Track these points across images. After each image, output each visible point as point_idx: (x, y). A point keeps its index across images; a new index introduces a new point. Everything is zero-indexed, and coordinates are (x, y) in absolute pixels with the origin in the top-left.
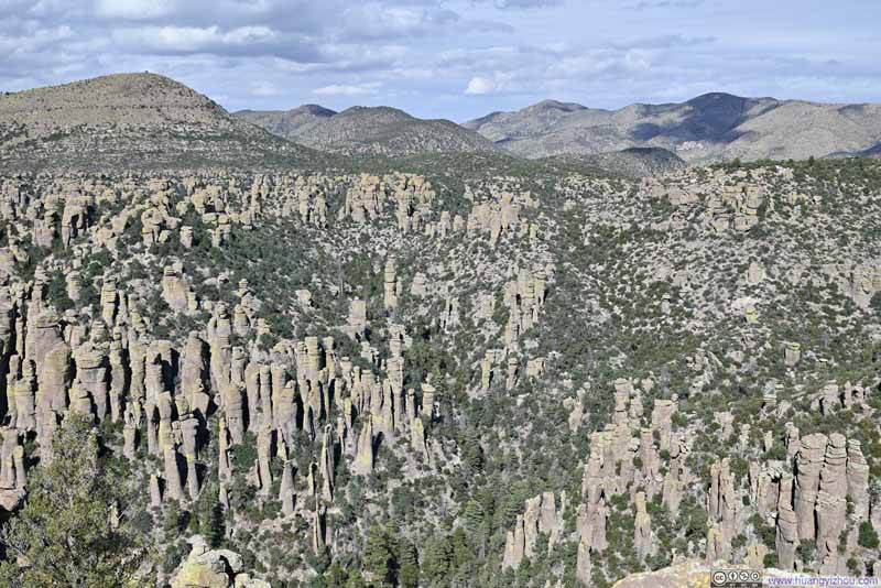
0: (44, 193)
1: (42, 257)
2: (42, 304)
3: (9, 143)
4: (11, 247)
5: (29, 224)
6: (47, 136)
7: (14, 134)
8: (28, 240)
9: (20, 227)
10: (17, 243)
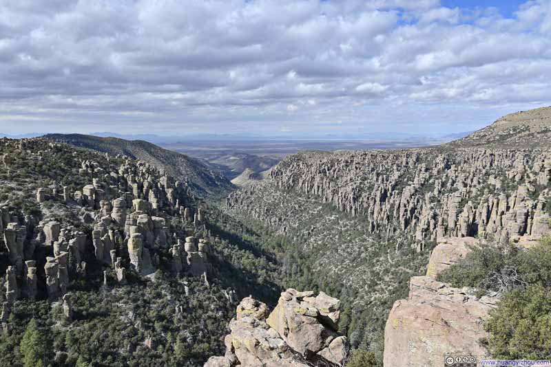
0: (536, 159)
1: (542, 190)
2: (542, 212)
3: (520, 135)
4: (526, 184)
5: (536, 174)
6: (540, 131)
7: (523, 130)
8: (535, 181)
9: (531, 175)
10: (529, 182)
